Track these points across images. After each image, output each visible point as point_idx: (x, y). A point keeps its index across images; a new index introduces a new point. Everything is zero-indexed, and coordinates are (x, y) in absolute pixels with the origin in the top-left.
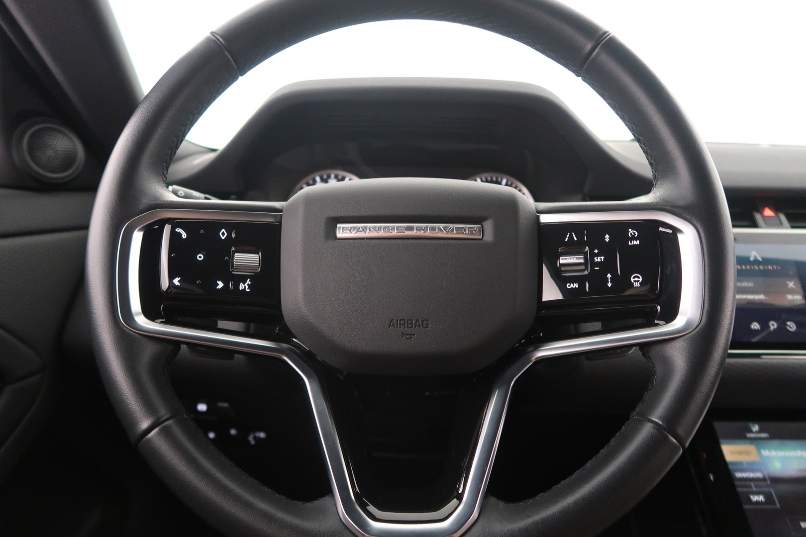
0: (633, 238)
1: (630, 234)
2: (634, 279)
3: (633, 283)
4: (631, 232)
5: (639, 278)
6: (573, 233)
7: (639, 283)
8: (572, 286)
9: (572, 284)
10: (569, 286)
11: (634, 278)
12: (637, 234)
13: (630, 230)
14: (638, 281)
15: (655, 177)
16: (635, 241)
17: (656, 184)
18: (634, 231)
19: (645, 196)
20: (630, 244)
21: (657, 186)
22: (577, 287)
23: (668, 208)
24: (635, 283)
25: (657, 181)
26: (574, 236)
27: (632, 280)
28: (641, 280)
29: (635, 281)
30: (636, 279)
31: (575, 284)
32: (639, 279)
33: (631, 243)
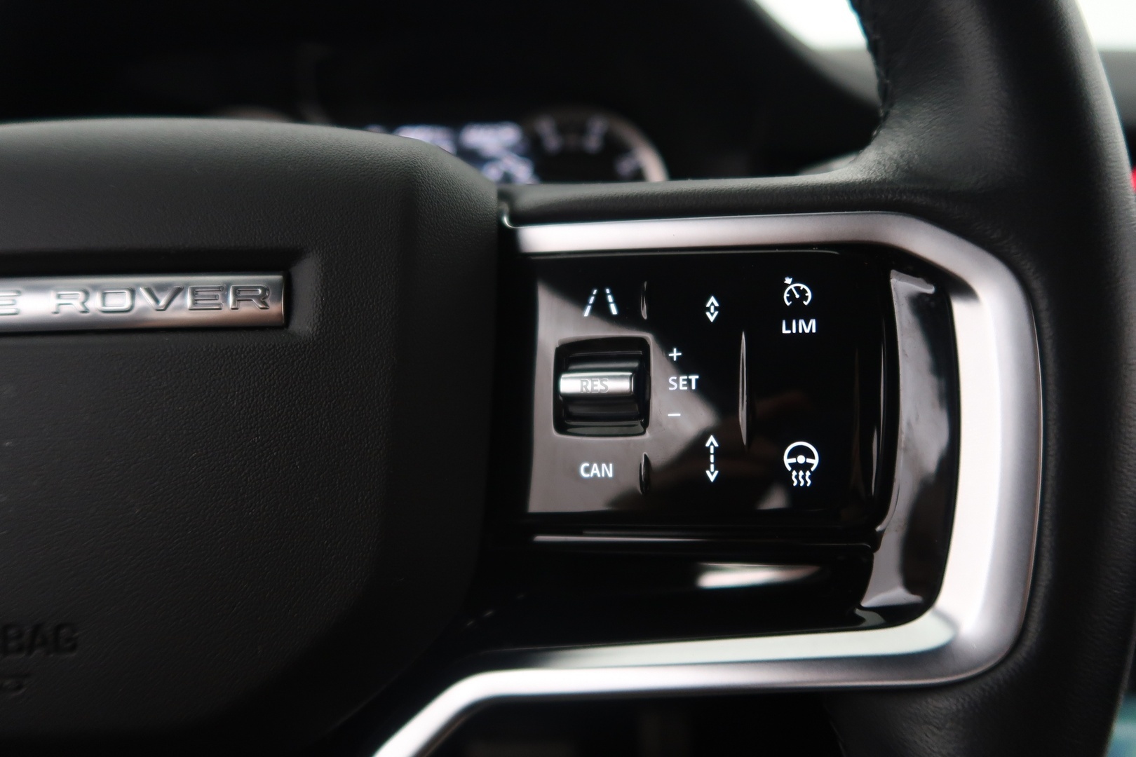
0: (797, 310)
1: (786, 295)
2: (793, 460)
3: (790, 473)
4: (792, 287)
5: (809, 454)
6: (608, 291)
7: (808, 474)
8: (597, 472)
9: (595, 465)
10: (588, 470)
11: (793, 454)
12: (809, 294)
13: (788, 281)
14: (806, 466)
15: (884, 91)
16: (802, 322)
17: (887, 114)
18: (802, 286)
19: (851, 158)
20: (785, 331)
21: (889, 122)
22: (610, 475)
23: (919, 200)
24: (794, 473)
25: (891, 105)
26: (610, 299)
27: (787, 462)
28: (815, 462)
29: (796, 466)
30: (801, 459)
31: (604, 466)
32: (809, 461)
33: (789, 327)
